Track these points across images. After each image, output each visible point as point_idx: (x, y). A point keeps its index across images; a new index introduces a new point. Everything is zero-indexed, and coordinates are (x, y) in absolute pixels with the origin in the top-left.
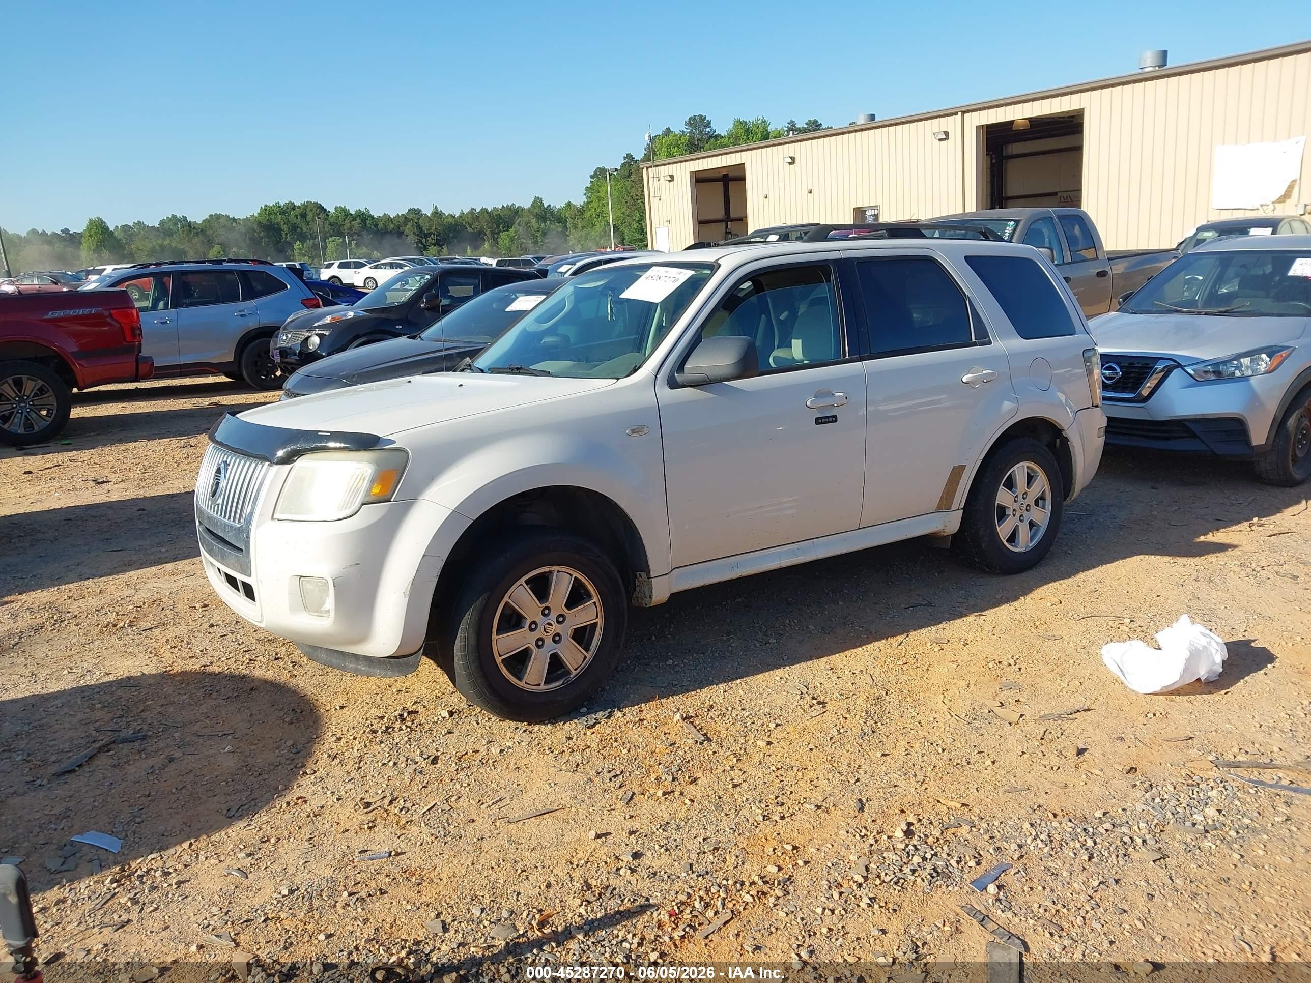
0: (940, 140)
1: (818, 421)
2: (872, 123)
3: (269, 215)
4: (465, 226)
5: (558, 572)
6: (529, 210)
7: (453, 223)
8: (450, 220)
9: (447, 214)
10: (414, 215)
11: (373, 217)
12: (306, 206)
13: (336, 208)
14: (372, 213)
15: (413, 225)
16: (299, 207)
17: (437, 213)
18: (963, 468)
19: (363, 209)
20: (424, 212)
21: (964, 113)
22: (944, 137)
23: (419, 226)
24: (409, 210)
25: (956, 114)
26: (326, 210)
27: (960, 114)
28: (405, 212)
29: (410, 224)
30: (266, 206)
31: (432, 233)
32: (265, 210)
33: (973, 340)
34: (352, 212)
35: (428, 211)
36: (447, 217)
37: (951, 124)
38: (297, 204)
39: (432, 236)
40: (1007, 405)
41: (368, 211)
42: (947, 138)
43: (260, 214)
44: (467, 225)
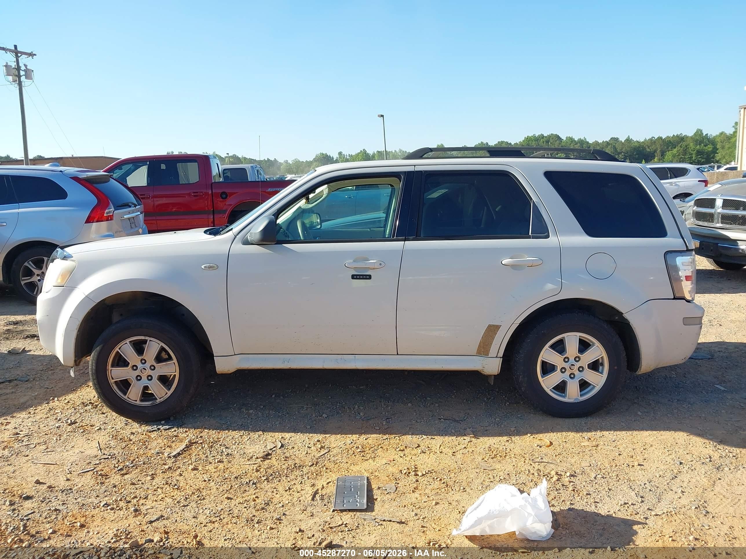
1: (354, 277)
3: (529, 141)
4: (645, 147)
5: (150, 341)
6: (692, 137)
7: (638, 145)
8: (636, 144)
9: (635, 140)
10: (613, 141)
11: (588, 143)
12: (549, 136)
13: (567, 138)
14: (587, 140)
15: (611, 147)
16: (546, 137)
17: (628, 140)
18: (498, 327)
19: (582, 138)
20: (620, 140)
23: (615, 148)
24: (611, 139)
26: (561, 138)
28: (608, 139)
29: (609, 147)
30: (528, 136)
31: (622, 152)
32: (527, 138)
33: (530, 234)
34: (576, 139)
35: (623, 139)
36: (634, 143)
38: (545, 135)
39: (623, 154)
40: (550, 286)
41: (586, 139)
43: (524, 141)
44: (647, 147)
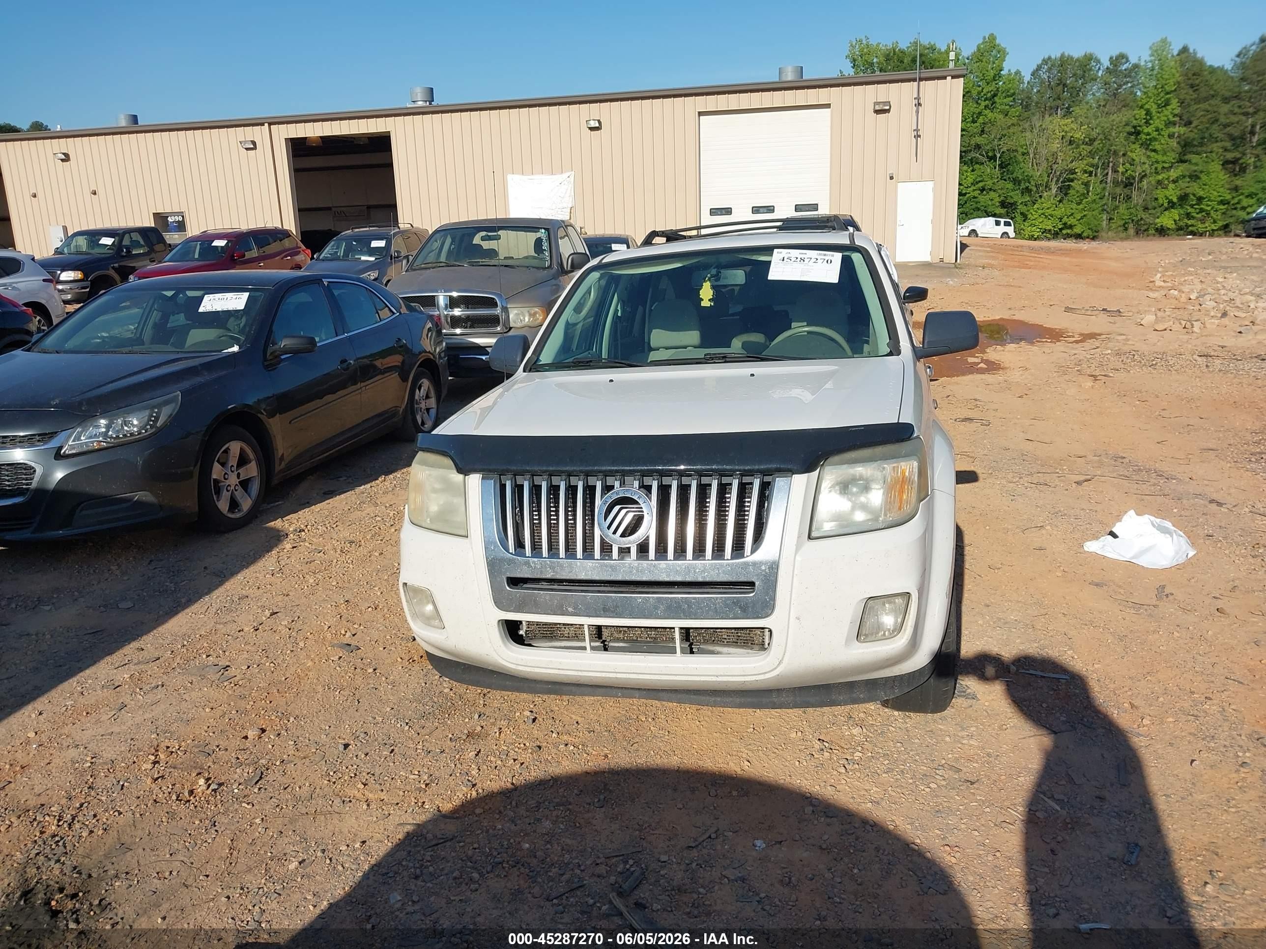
0: (247, 149)
2: (134, 126)
21: (270, 124)
22: (252, 146)
25: (262, 124)
27: (266, 125)
37: (259, 134)
42: (255, 148)
